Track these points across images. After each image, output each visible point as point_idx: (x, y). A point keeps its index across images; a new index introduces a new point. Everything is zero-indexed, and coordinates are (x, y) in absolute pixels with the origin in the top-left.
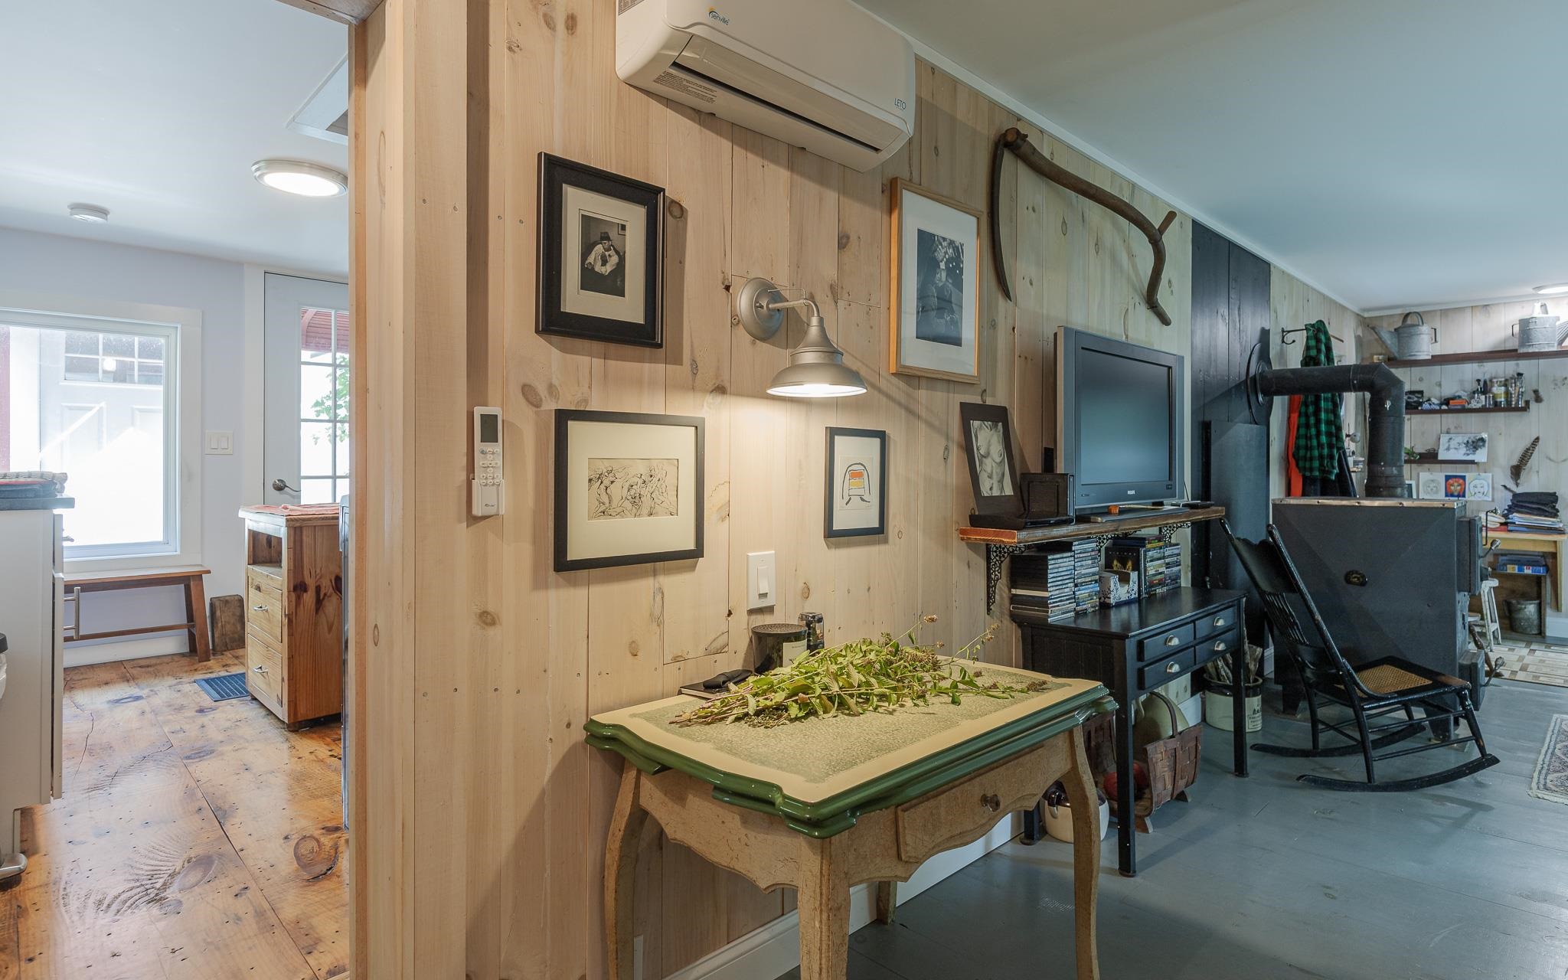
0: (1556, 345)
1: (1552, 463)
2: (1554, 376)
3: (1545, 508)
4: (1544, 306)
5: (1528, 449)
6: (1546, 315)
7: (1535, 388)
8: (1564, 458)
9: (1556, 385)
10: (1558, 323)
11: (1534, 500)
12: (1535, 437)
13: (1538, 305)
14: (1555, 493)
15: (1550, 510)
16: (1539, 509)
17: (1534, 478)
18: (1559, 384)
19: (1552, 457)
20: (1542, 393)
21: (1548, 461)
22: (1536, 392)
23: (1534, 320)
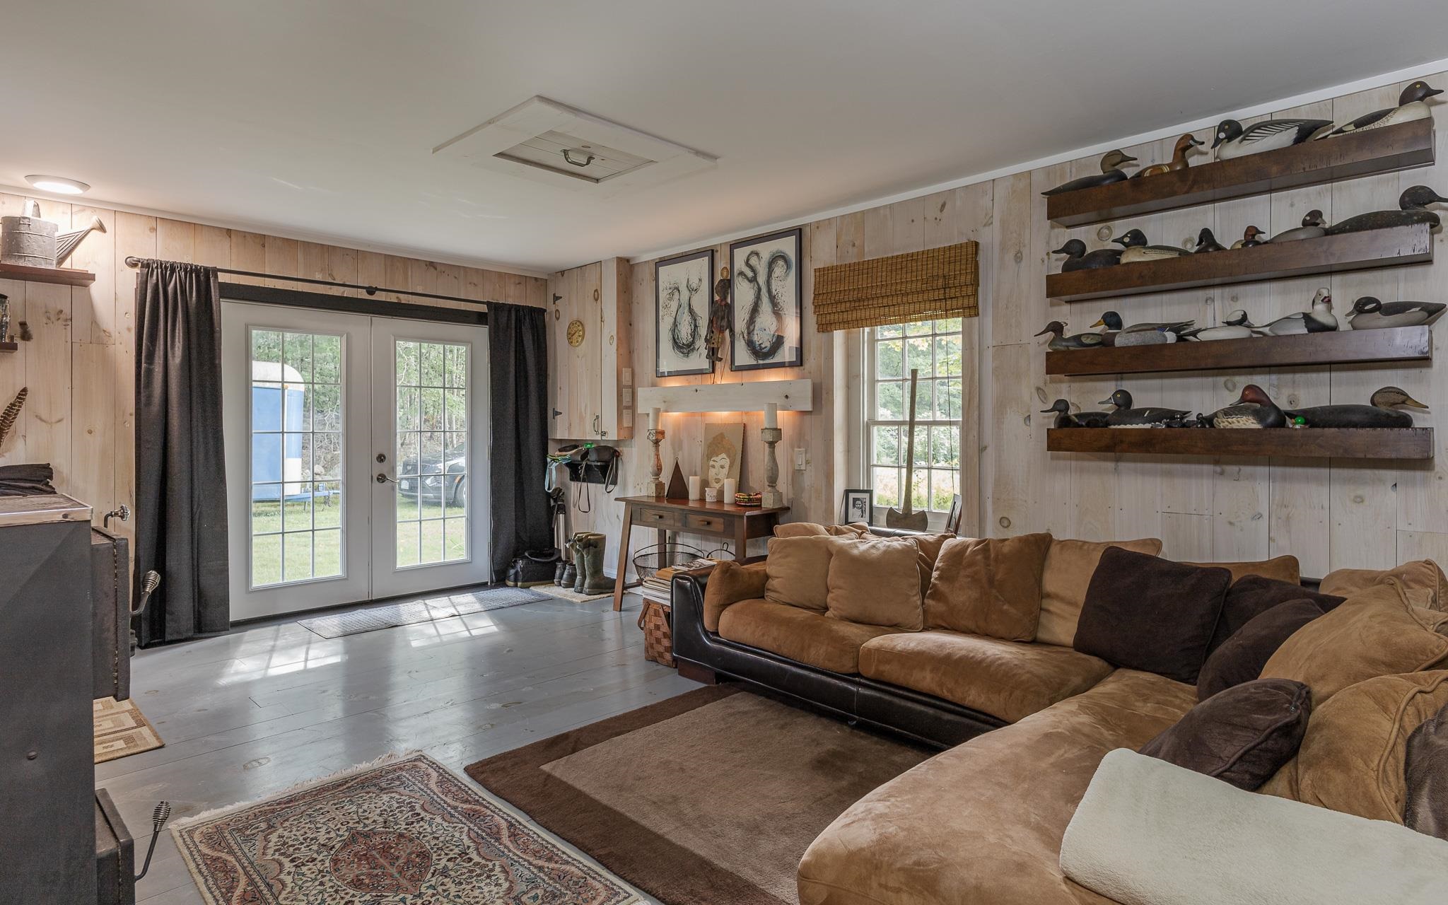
0: (55, 262)
1: (43, 423)
2: (46, 307)
3: (38, 486)
4: (37, 206)
5: (13, 405)
6: (38, 219)
7: (21, 320)
8: (59, 417)
9: (49, 318)
10: (57, 234)
11: (23, 475)
12: (21, 389)
13: (30, 204)
14: (49, 464)
15: (44, 487)
16: (33, 487)
17: (20, 444)
18: (53, 318)
19: (43, 417)
20: (31, 328)
21: (39, 421)
22: (23, 325)
23: (26, 221)
